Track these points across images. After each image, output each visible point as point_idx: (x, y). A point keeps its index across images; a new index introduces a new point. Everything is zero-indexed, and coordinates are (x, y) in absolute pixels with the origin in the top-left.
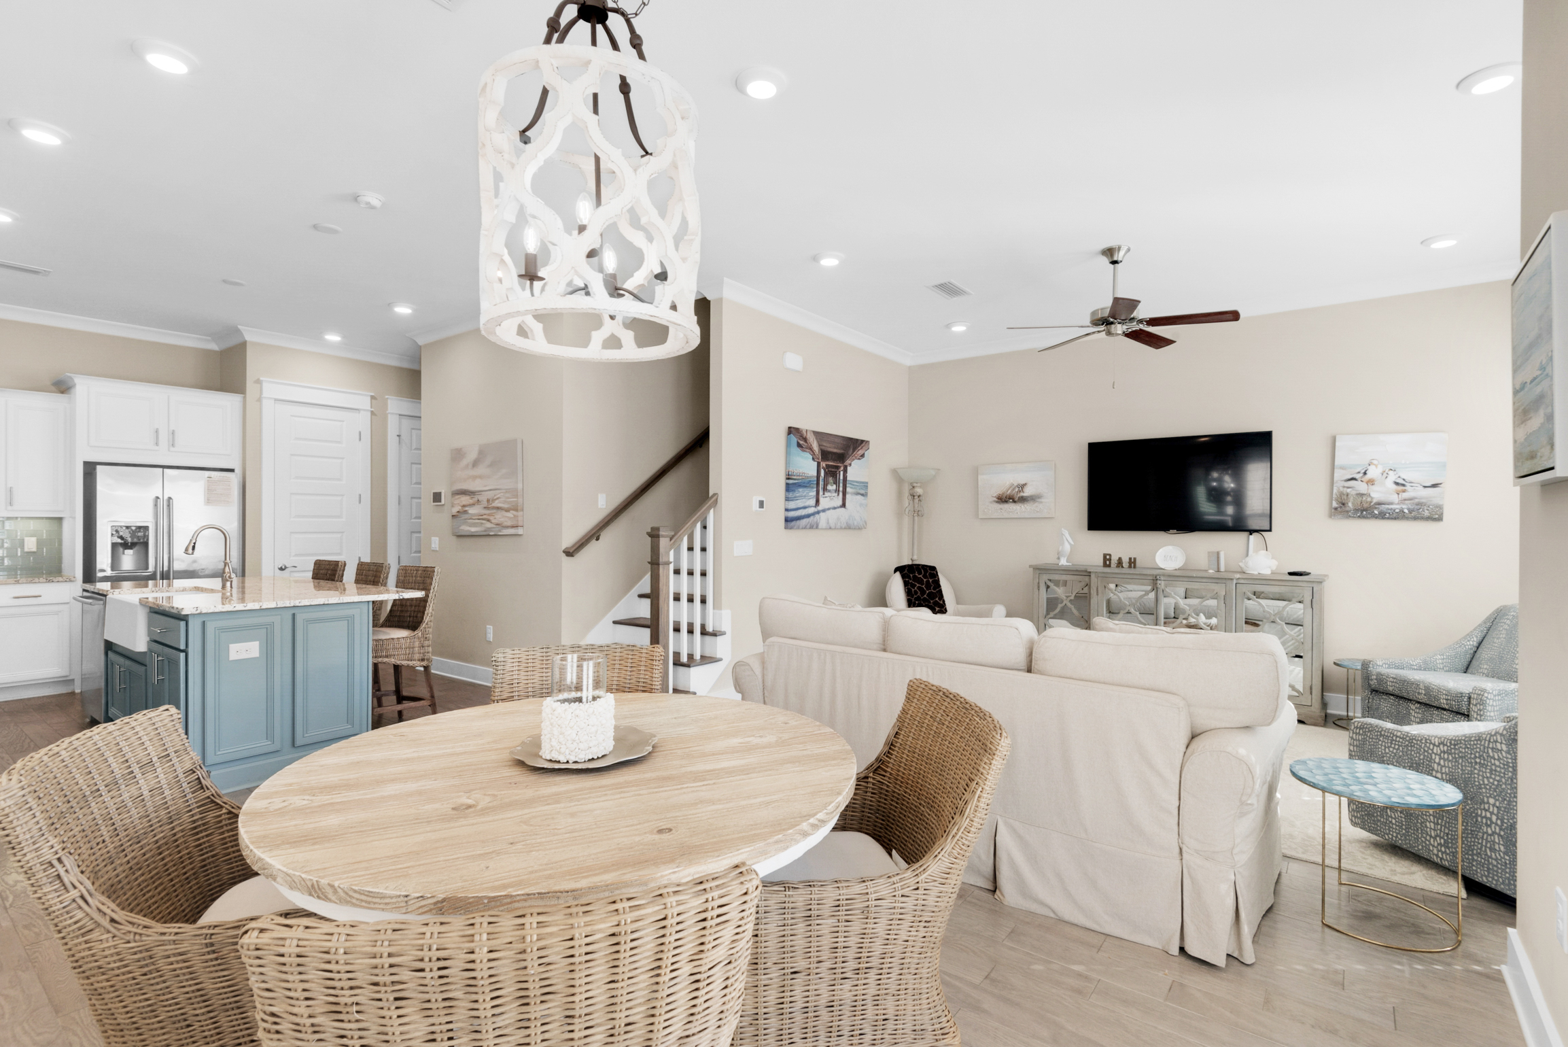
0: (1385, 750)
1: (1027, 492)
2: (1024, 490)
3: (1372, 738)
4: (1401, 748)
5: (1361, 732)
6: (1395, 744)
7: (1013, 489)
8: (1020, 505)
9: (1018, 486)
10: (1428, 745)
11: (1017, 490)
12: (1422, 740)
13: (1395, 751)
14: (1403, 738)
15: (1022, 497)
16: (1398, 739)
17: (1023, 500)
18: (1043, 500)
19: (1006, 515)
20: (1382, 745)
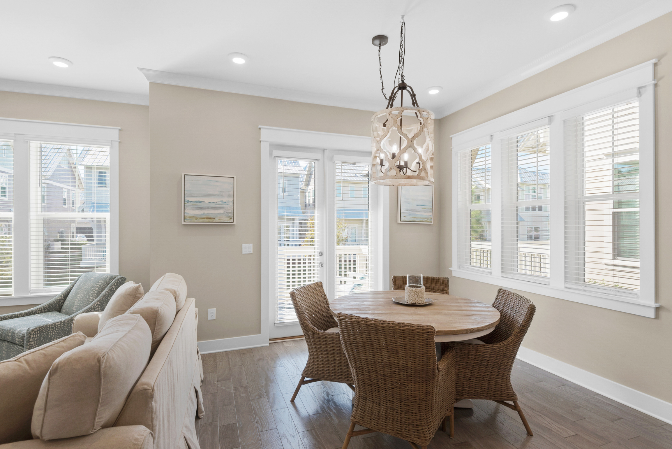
5: (39, 332)
6: (57, 329)
12: (69, 321)
14: (61, 324)
16: (58, 326)
20: (50, 333)
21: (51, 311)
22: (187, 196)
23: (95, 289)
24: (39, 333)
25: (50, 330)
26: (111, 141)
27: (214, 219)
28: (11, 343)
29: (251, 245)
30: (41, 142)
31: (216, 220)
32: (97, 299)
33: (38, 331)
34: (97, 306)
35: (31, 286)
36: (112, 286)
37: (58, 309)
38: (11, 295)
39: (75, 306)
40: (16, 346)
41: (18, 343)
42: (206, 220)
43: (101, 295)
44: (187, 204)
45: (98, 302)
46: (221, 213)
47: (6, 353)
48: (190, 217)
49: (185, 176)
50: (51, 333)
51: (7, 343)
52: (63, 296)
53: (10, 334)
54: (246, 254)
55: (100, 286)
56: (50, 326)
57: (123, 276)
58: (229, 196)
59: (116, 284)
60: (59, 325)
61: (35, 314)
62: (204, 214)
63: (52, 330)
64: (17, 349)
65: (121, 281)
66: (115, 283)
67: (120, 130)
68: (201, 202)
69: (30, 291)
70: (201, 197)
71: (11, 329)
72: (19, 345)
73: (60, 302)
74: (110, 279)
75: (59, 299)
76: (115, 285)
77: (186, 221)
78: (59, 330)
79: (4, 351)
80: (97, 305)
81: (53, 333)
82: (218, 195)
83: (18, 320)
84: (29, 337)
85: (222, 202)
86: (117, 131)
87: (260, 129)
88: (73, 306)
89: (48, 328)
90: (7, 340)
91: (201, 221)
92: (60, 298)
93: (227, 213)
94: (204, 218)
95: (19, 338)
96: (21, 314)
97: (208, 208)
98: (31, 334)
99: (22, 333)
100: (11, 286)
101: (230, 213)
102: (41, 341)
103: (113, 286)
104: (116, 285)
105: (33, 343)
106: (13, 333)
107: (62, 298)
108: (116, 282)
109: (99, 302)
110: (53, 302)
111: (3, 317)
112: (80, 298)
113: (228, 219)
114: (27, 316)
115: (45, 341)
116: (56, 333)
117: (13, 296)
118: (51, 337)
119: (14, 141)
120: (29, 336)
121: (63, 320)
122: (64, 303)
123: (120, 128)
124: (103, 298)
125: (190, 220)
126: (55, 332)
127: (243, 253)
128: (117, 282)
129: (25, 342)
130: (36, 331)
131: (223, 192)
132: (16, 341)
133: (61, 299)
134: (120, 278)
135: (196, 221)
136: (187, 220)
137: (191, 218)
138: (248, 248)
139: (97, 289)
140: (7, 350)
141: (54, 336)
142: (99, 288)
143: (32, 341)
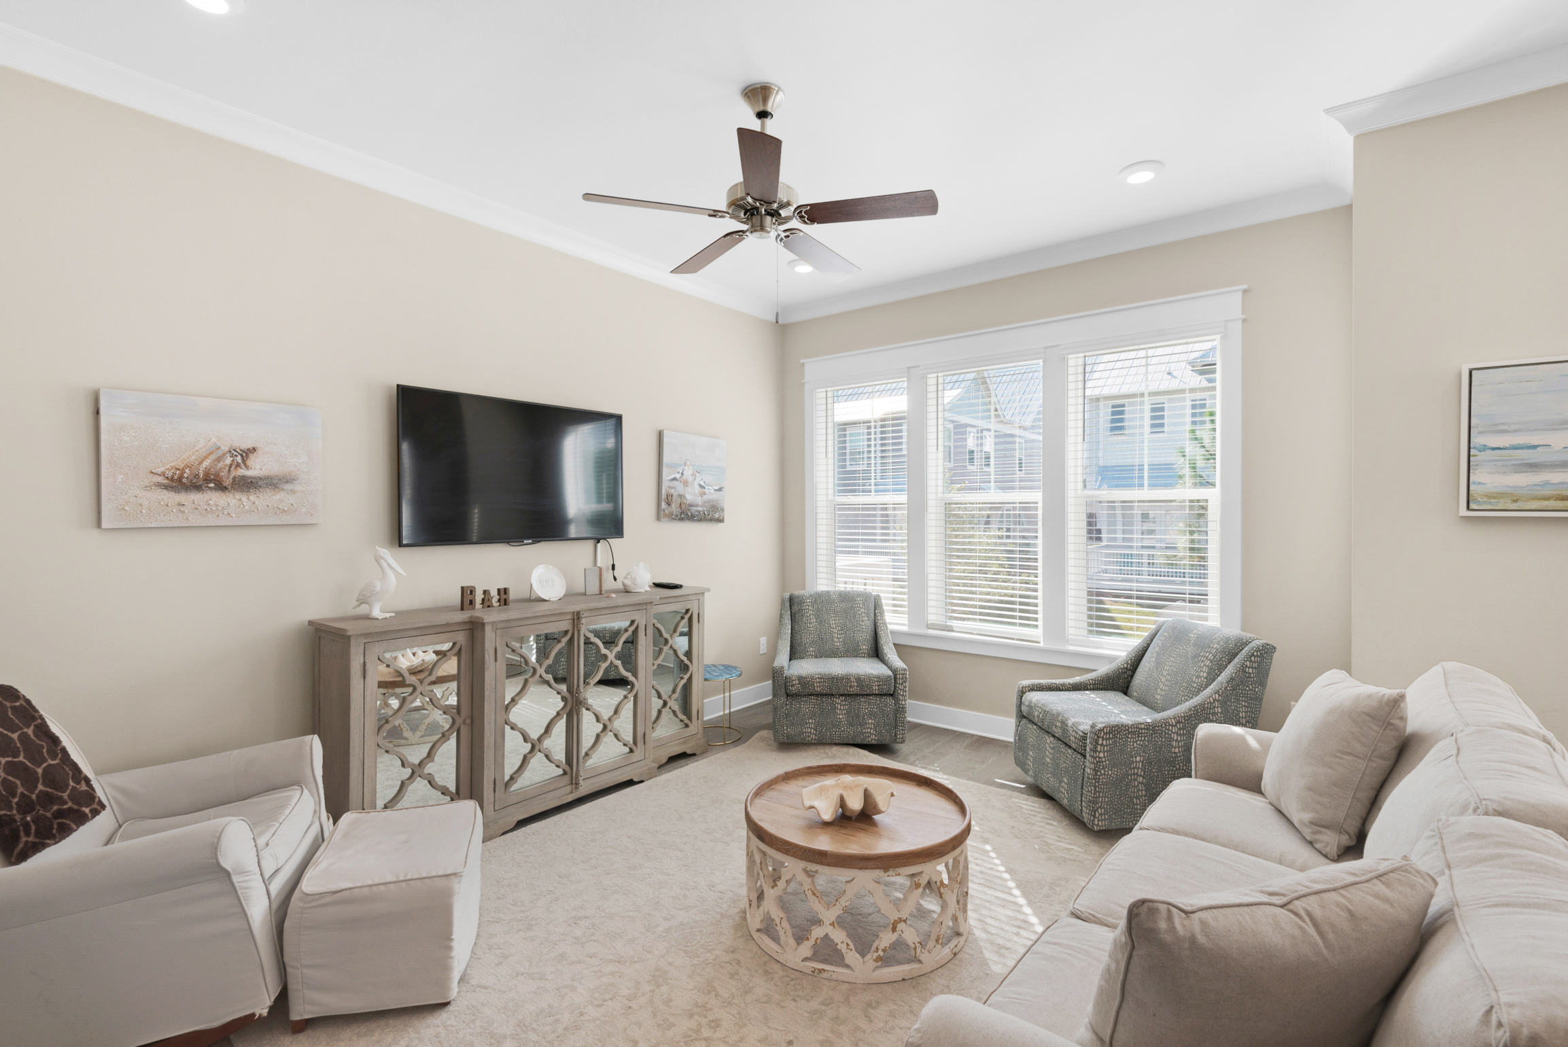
0: (1133, 745)
1: (256, 468)
2: (249, 462)
3: (1122, 739)
4: (1147, 739)
5: (1111, 736)
6: (1142, 737)
7: (219, 459)
8: (238, 495)
9: (232, 452)
10: (1167, 727)
11: (228, 460)
12: (1162, 725)
13: (1142, 743)
14: (1147, 729)
15: (244, 478)
16: (1143, 731)
17: (247, 485)
18: (297, 487)
19: (195, 520)
20: (1130, 742)
21: (1111, 690)
22: (1480, 433)
23: (1203, 661)
24: (1112, 738)
25: (1130, 736)
26: (1226, 321)
28: (1060, 740)
30: (1087, 354)
32: (1211, 687)
33: (1109, 733)
34: (1214, 702)
35: (1070, 632)
36: (1245, 661)
37: (1122, 687)
38: (1038, 642)
39: (1159, 691)
40: (1070, 751)
41: (1073, 745)
42: (1553, 504)
43: (1220, 678)
44: (1481, 457)
45: (1217, 695)
47: (1051, 757)
49: (1473, 372)
50: (1132, 744)
51: (1052, 739)
52: (1129, 662)
53: (1059, 724)
55: (1215, 657)
56: (1129, 728)
57: (1269, 642)
59: (1253, 658)
60: (1145, 729)
61: (1085, 690)
62: (1546, 484)
63: (1133, 738)
64: (1072, 757)
65: (1265, 653)
66: (1251, 657)
67: (1245, 291)
68: (1535, 447)
69: (1068, 640)
70: (1536, 430)
71: (1058, 714)
72: (1075, 750)
73: (1125, 673)
74: (1236, 645)
75: (1124, 668)
76: (1251, 661)
77: (1473, 506)
78: (1145, 739)
79: (1047, 752)
80: (1214, 700)
81: (1135, 745)
83: (1064, 697)
84: (1096, 742)
86: (1239, 295)
88: (1156, 690)
89: (1125, 731)
90: (1052, 732)
91: (1533, 507)
92: (1125, 665)
94: (1548, 498)
95: (1076, 738)
96: (1063, 685)
97: (1562, 465)
98: (1098, 737)
99: (1082, 728)
100: (1036, 626)
102: (1115, 755)
103: (1248, 663)
104: (1255, 662)
105: (1102, 755)
106: (1064, 723)
107: (1129, 666)
108: (1253, 655)
109: (1219, 695)
110: (1114, 672)
111: (1039, 684)
112: (1169, 674)
114: (1073, 690)
115: (1121, 756)
116: (1139, 745)
117: (1042, 645)
118: (1131, 752)
119: (1043, 361)
120: (1096, 740)
121: (1149, 721)
122: (1132, 676)
123: (1245, 287)
124: (1226, 688)
125: (1489, 503)
126: (1138, 742)
128: (1255, 654)
129: (1088, 749)
130: (1107, 733)
132: (1070, 740)
133: (1127, 668)
134: (1263, 646)
136: (1478, 503)
137: (1494, 498)
139: (1208, 663)
140: (1053, 752)
141: (1137, 751)
142: (1211, 661)
143: (1101, 751)
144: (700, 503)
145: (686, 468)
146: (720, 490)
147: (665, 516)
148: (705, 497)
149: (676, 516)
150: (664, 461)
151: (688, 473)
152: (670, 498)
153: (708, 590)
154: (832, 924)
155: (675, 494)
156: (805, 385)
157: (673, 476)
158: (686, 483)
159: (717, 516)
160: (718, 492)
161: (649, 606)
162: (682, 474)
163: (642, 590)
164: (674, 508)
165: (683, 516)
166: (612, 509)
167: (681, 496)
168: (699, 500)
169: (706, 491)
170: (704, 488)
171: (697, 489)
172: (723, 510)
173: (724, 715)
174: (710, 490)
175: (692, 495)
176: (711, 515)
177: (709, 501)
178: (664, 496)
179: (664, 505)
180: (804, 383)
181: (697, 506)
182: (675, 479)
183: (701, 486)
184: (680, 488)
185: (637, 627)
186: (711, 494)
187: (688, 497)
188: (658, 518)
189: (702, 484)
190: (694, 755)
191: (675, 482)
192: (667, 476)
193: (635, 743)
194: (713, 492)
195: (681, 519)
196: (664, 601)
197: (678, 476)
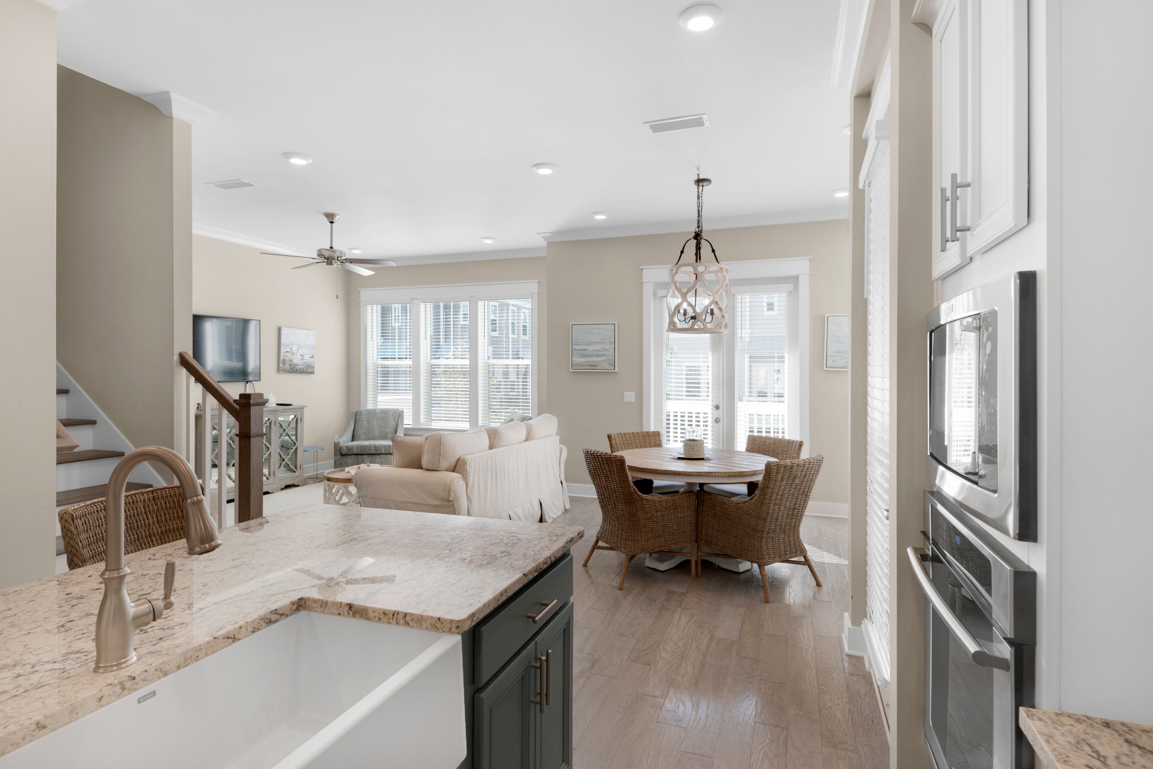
22: (574, 345)
26: (532, 294)
27: (597, 366)
29: (633, 394)
31: (599, 367)
42: (590, 367)
44: (575, 352)
46: (603, 361)
48: (576, 365)
49: (573, 325)
54: (628, 403)
58: (610, 343)
62: (588, 361)
67: (539, 282)
68: (585, 350)
70: (586, 345)
77: (573, 368)
82: (600, 343)
85: (604, 349)
86: (536, 284)
87: (642, 269)
91: (585, 368)
93: (608, 360)
94: (588, 366)
97: (591, 356)
101: (611, 360)
113: (609, 366)
123: (538, 281)
125: (576, 367)
127: (625, 401)
131: (605, 339)
135: (581, 368)
138: (630, 396)
144: (301, 364)
145: (294, 346)
146: (312, 357)
147: (282, 370)
148: (304, 361)
149: (288, 370)
150: (282, 343)
151: (294, 348)
152: (284, 361)
153: (306, 406)
154: (353, 502)
155: (287, 359)
156: (361, 302)
157: (286, 350)
158: (293, 354)
159: (310, 370)
160: (311, 359)
161: (277, 412)
162: (291, 349)
163: (272, 406)
164: (287, 366)
165: (292, 370)
166: (242, 366)
167: (290, 360)
168: (300, 362)
169: (304, 357)
170: (303, 356)
171: (299, 357)
172: (314, 368)
173: (314, 474)
174: (306, 357)
175: (297, 360)
176: (308, 370)
177: (306, 363)
178: (281, 360)
179: (281, 365)
180: (360, 301)
181: (299, 365)
182: (287, 352)
183: (301, 355)
184: (290, 356)
185: (271, 422)
186: (307, 358)
187: (294, 361)
188: (278, 371)
189: (302, 354)
190: (298, 486)
191: (287, 353)
192: (283, 350)
193: (269, 475)
194: (308, 358)
195: (291, 372)
196: (283, 411)
197: (289, 350)
